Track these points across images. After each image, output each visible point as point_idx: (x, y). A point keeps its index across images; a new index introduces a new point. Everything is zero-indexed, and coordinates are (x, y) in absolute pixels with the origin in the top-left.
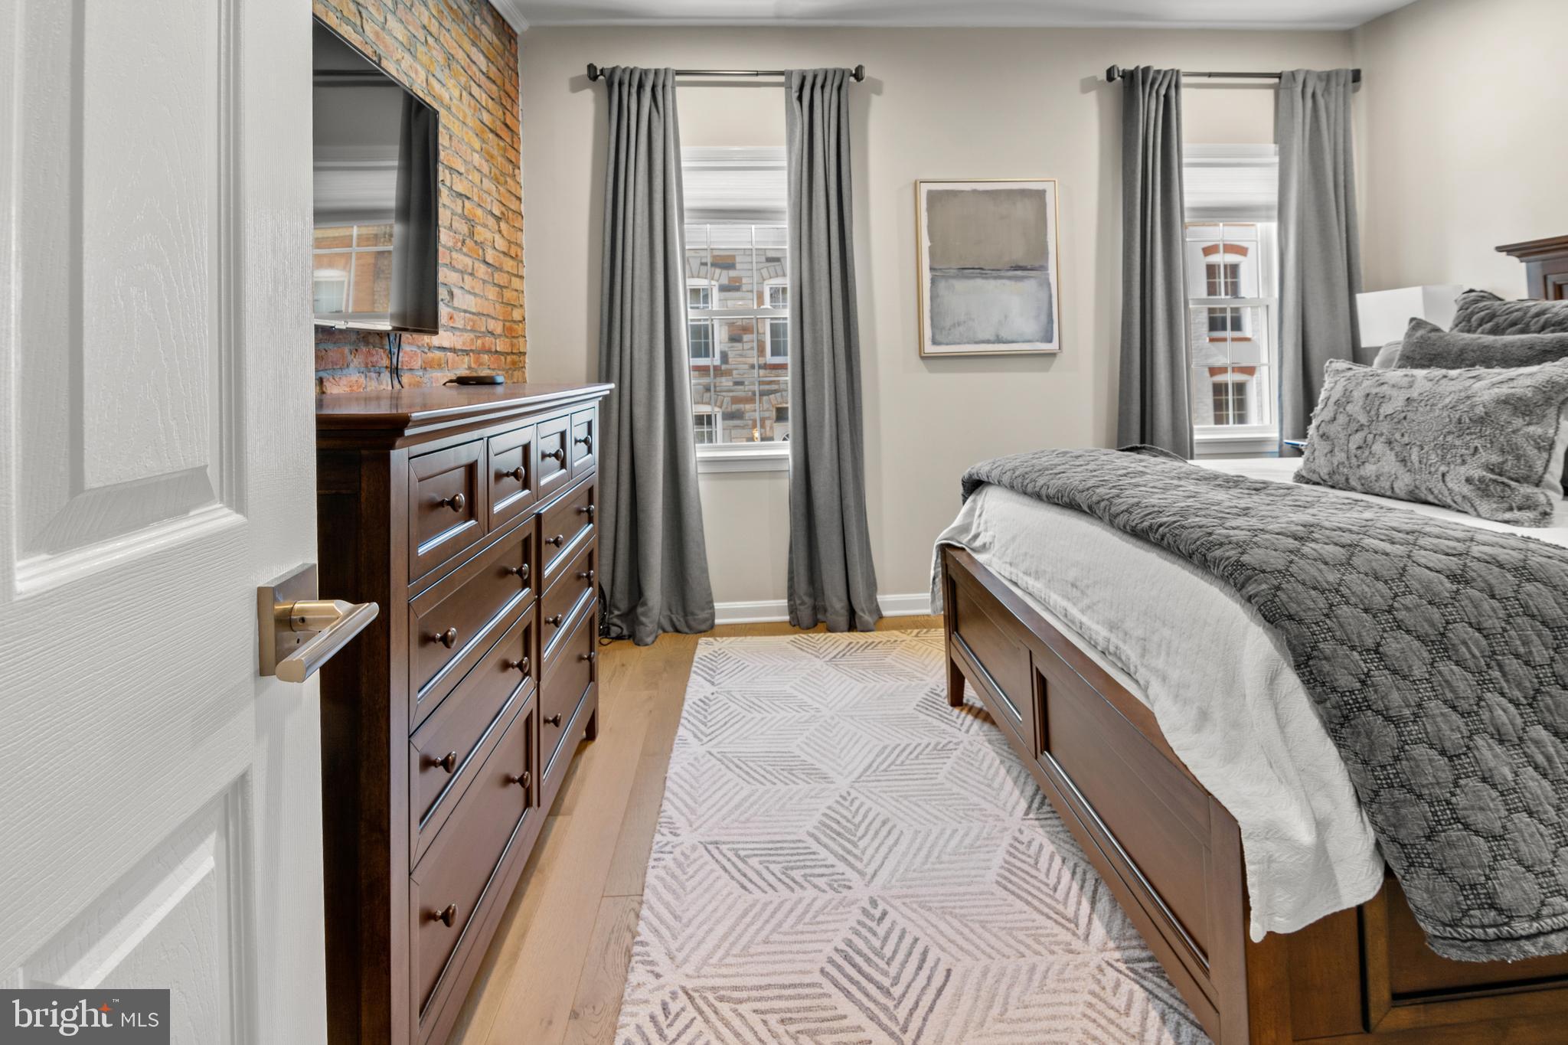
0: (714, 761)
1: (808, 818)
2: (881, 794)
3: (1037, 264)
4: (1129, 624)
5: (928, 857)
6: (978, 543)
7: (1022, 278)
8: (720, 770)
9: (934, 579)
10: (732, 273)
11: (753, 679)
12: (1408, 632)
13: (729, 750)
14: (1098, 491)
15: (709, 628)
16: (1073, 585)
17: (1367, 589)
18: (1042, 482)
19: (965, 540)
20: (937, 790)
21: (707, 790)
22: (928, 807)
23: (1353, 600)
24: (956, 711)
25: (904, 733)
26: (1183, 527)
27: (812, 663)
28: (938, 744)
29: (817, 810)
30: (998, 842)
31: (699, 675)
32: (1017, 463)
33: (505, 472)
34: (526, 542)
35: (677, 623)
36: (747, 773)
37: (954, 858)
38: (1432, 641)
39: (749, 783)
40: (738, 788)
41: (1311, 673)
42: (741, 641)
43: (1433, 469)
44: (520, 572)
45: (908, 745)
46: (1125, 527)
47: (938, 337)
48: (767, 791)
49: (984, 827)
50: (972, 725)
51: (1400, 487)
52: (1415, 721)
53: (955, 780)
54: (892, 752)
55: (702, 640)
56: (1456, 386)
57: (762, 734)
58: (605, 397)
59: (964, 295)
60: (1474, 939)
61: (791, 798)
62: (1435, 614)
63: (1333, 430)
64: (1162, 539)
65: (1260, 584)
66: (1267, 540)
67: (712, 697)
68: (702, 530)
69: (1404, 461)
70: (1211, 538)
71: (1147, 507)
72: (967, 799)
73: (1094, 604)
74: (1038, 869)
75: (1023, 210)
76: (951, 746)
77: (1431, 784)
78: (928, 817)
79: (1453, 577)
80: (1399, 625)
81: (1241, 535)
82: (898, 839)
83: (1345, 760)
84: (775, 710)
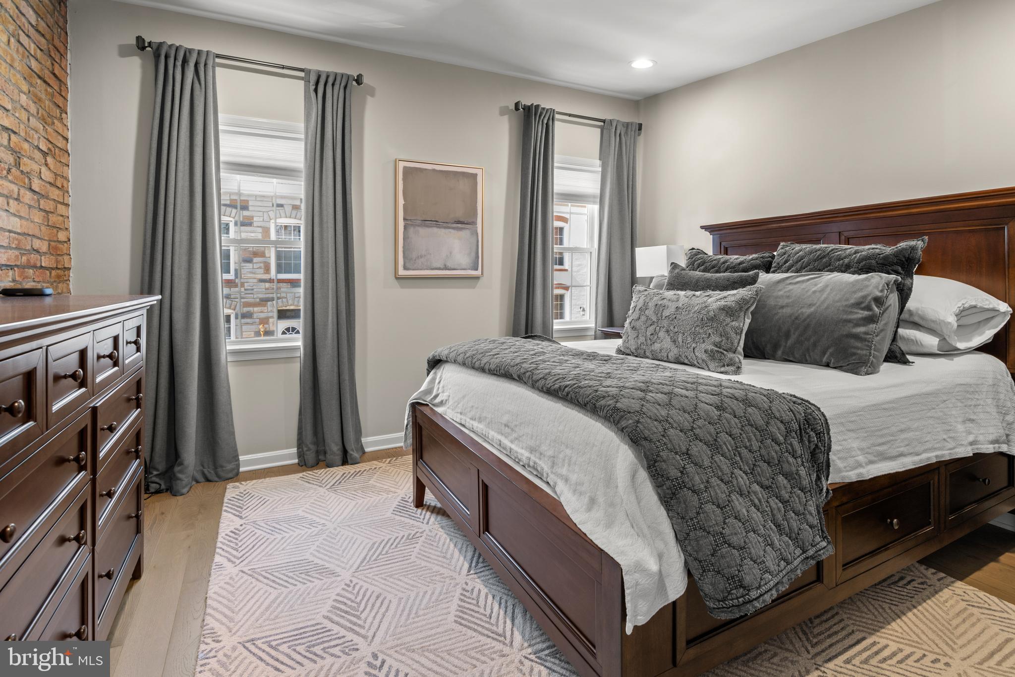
0: (246, 577)
1: (323, 605)
2: (374, 577)
3: (470, 221)
4: (544, 448)
5: (409, 615)
6: (437, 400)
7: (461, 229)
8: (252, 583)
9: (407, 426)
10: (246, 213)
11: (273, 509)
12: (701, 441)
13: (258, 566)
14: (523, 366)
15: (236, 476)
16: (506, 425)
17: (681, 419)
18: (486, 361)
19: (428, 398)
20: (411, 567)
21: (242, 601)
22: (406, 580)
23: (675, 425)
24: (419, 510)
25: (386, 531)
26: (580, 387)
27: (317, 492)
28: (410, 535)
29: (329, 598)
30: (453, 594)
31: (229, 512)
32: (465, 348)
33: (63, 374)
34: (82, 433)
35: (208, 475)
36: (274, 581)
37: (426, 611)
38: (711, 445)
39: (275, 588)
40: (267, 594)
41: (656, 470)
42: (262, 482)
43: (689, 346)
44: (77, 459)
45: (390, 539)
46: (542, 388)
47: (408, 265)
48: (290, 592)
49: (444, 586)
50: (430, 518)
51: (671, 356)
52: (706, 491)
53: (423, 558)
54: (379, 546)
55: (230, 486)
56: (700, 300)
57: (283, 549)
58: (152, 306)
59: (425, 237)
60: (733, 606)
61: (309, 594)
62: (711, 429)
63: (638, 324)
64: (567, 395)
65: (628, 420)
66: (628, 393)
67: (241, 528)
68: (230, 404)
69: (674, 341)
70: (597, 394)
71: (555, 375)
72: (432, 569)
73: (520, 437)
74: (479, 607)
75: (463, 185)
76: (418, 535)
77: (714, 525)
78: (407, 586)
79: (718, 408)
80: (697, 437)
81: (614, 391)
82: (388, 607)
83: (671, 518)
84: (292, 530)
